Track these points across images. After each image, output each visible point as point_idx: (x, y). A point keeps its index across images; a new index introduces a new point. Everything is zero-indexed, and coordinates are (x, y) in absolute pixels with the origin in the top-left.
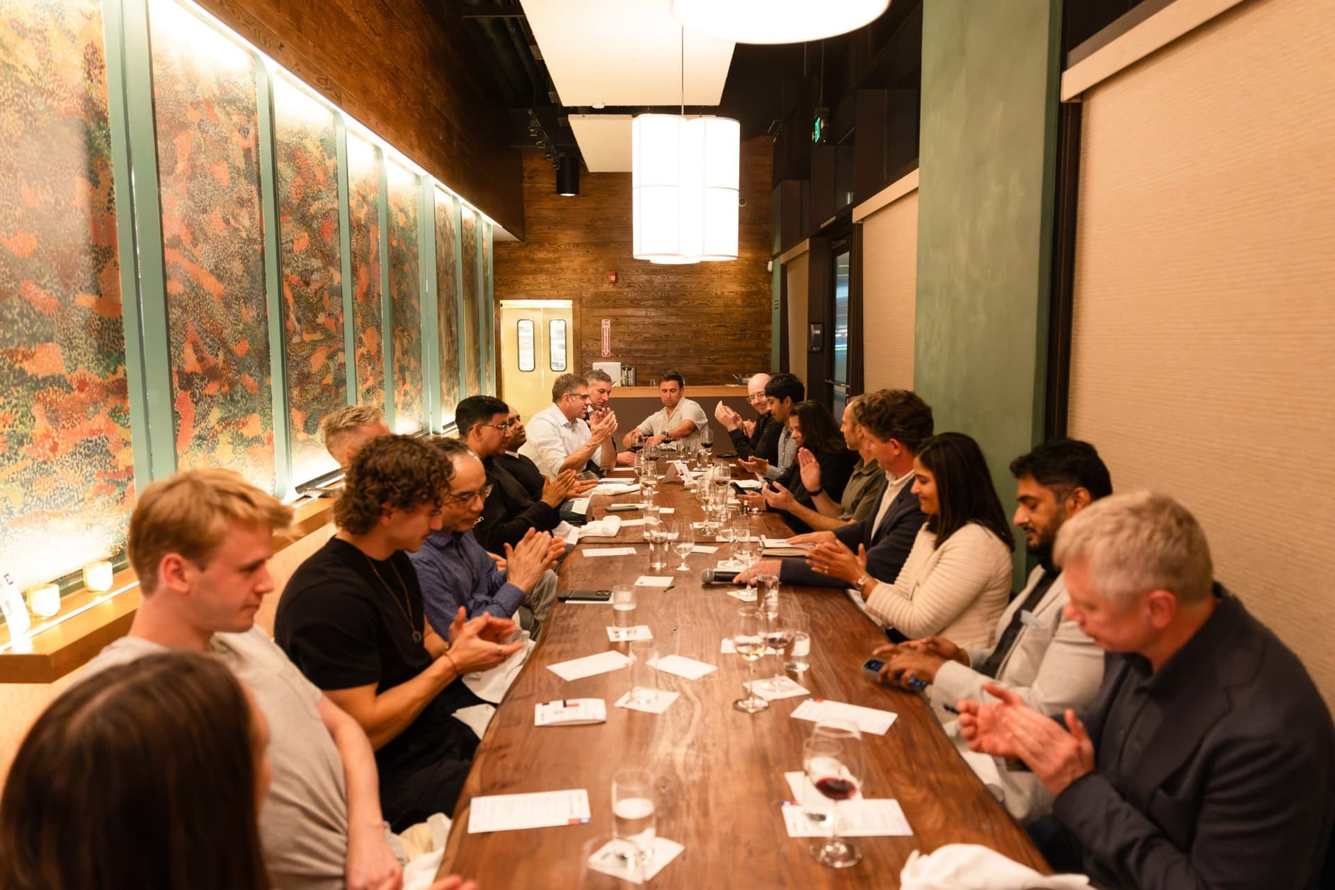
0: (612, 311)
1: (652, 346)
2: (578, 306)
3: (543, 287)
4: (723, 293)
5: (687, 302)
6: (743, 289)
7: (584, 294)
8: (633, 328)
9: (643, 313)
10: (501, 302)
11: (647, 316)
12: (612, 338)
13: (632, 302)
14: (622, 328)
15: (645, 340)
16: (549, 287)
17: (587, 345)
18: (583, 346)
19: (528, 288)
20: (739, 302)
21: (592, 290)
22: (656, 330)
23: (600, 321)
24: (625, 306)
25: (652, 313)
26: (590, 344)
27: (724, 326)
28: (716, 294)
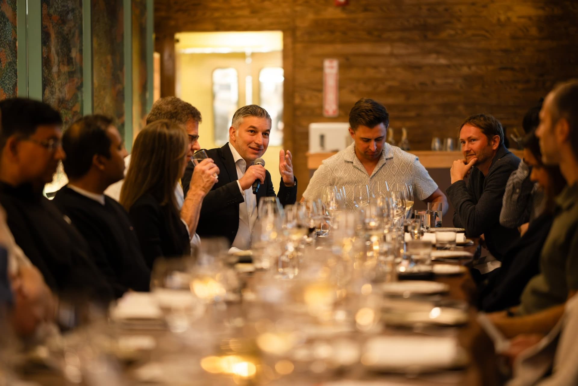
0: (339, 48)
1: (400, 100)
2: (289, 40)
3: (239, 13)
4: (509, 19)
5: (452, 32)
6: (541, 12)
7: (299, 23)
8: (371, 73)
9: (386, 49)
10: (178, 36)
11: (392, 55)
12: (341, 86)
13: (369, 33)
14: (354, 73)
15: (390, 91)
16: (246, 12)
17: (303, 99)
18: (297, 101)
19: (217, 14)
20: (534, 31)
21: (311, 16)
22: (402, 75)
23: (322, 63)
24: (359, 40)
25: (400, 49)
26: (307, 97)
27: (512, 69)
28: (499, 20)
